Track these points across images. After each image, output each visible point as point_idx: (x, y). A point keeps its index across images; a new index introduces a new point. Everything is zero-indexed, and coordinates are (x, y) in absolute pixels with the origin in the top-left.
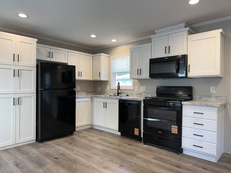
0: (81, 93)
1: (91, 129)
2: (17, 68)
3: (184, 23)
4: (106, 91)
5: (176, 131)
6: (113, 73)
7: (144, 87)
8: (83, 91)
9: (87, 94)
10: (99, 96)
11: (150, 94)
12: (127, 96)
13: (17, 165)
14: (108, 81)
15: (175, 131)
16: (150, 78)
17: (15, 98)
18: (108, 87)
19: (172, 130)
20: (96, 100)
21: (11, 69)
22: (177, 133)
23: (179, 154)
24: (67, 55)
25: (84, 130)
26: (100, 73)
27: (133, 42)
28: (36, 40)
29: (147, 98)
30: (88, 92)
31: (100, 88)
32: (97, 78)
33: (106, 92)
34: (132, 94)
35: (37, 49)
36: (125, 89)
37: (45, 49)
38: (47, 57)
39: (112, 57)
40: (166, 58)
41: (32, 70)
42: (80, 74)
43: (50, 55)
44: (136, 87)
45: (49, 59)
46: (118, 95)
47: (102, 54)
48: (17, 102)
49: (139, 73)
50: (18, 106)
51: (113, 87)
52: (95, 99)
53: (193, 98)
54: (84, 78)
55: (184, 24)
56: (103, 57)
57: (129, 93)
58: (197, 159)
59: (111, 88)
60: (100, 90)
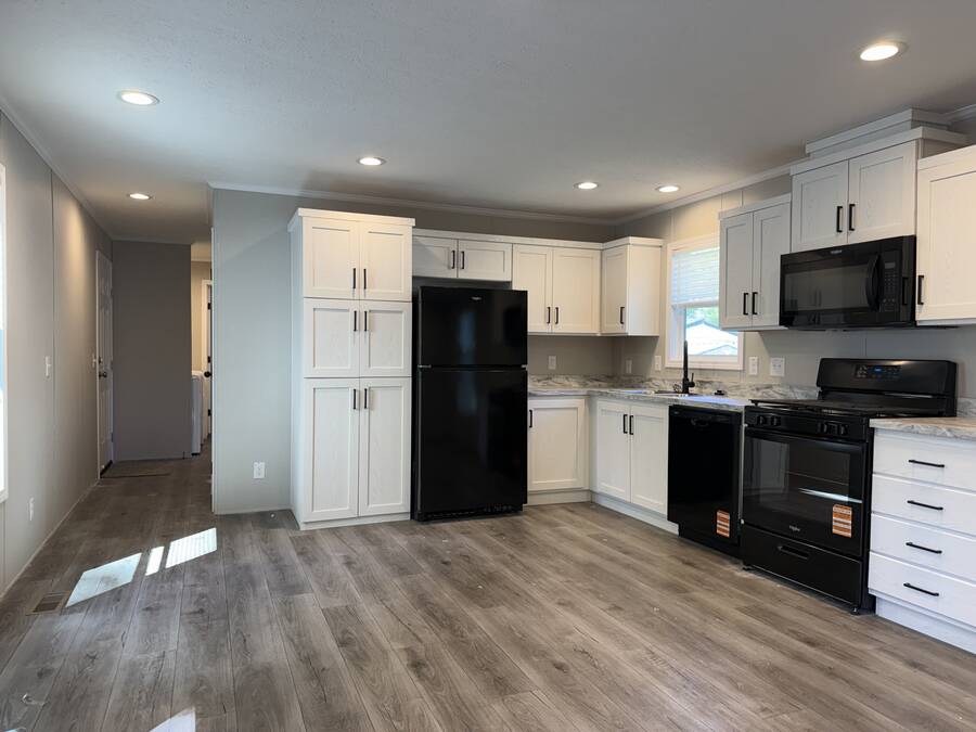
0: (561, 379)
1: (590, 504)
2: (363, 307)
3: (906, 112)
4: (651, 376)
5: (846, 526)
6: (674, 307)
7: (781, 361)
8: (568, 374)
9: (585, 385)
10: (615, 391)
11: (801, 388)
12: (720, 393)
13: (349, 563)
14: (657, 337)
15: (842, 526)
16: (783, 328)
17: (357, 389)
18: (657, 359)
19: (834, 523)
20: (601, 404)
21: (348, 311)
22: (850, 535)
23: (858, 614)
24: (508, 256)
25: (564, 506)
26: (622, 308)
27: (742, 189)
28: (412, 222)
29: (759, 404)
30: (588, 378)
31: (630, 362)
32: (614, 328)
33: (650, 380)
34: (738, 387)
35: (415, 245)
36: (714, 370)
37: (441, 244)
38: (449, 268)
39: (670, 247)
40: (837, 252)
41: (401, 312)
42: (552, 315)
43: (458, 259)
44: (753, 360)
45: (452, 274)
46: (686, 391)
47: (632, 239)
48: (363, 400)
49: (749, 309)
50: (364, 413)
51: (672, 359)
52: (598, 402)
53: (959, 408)
54: (567, 326)
55: (908, 115)
56: (636, 249)
57: (727, 382)
58: (916, 636)
59: (668, 365)
60: (629, 370)
